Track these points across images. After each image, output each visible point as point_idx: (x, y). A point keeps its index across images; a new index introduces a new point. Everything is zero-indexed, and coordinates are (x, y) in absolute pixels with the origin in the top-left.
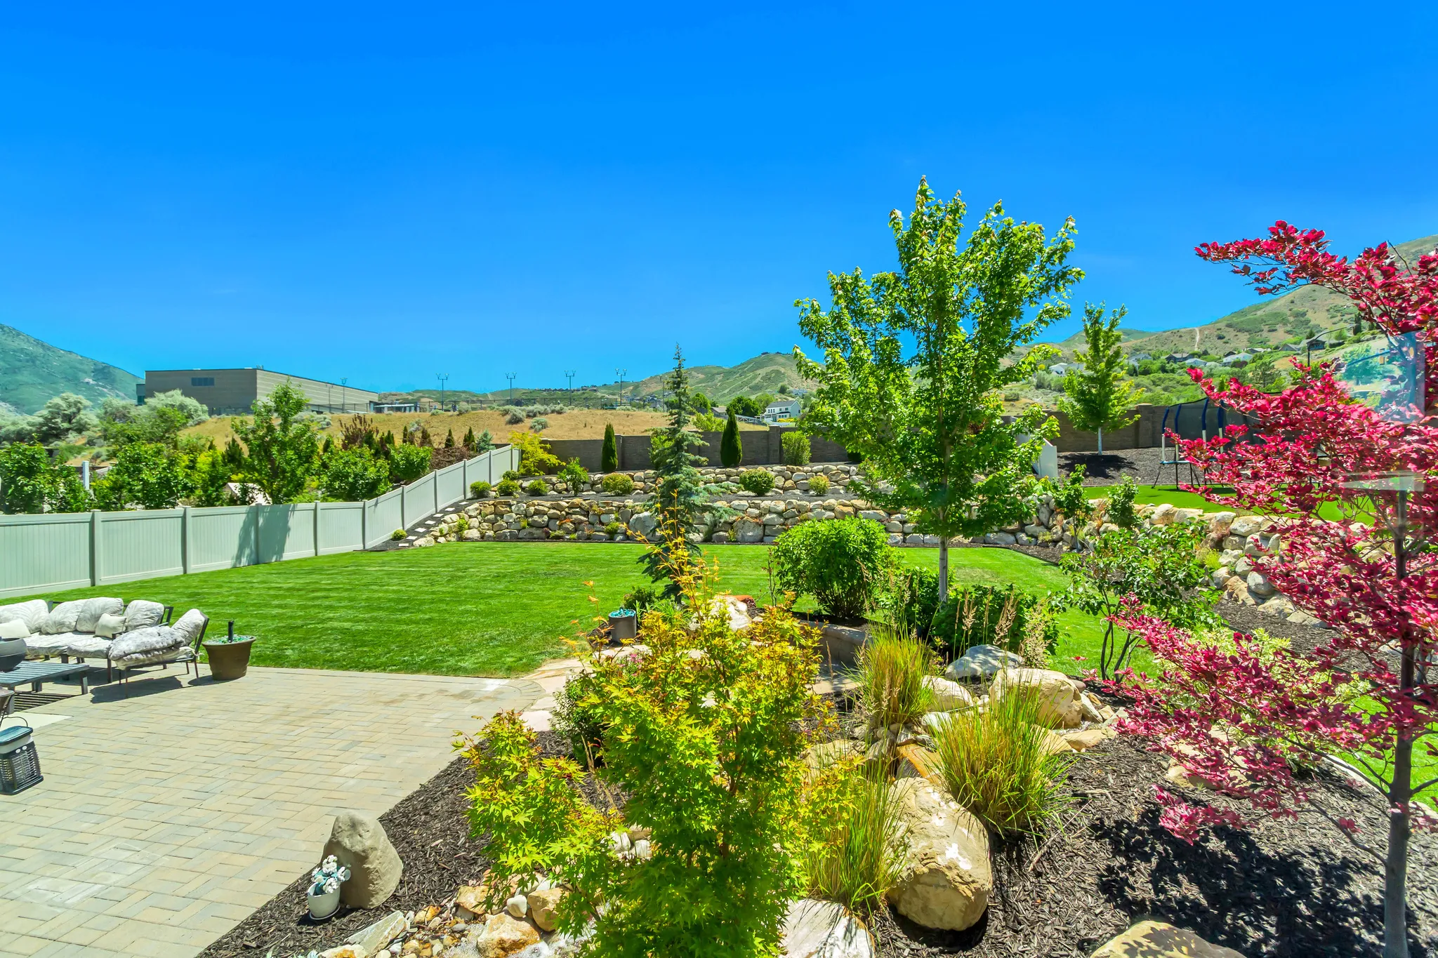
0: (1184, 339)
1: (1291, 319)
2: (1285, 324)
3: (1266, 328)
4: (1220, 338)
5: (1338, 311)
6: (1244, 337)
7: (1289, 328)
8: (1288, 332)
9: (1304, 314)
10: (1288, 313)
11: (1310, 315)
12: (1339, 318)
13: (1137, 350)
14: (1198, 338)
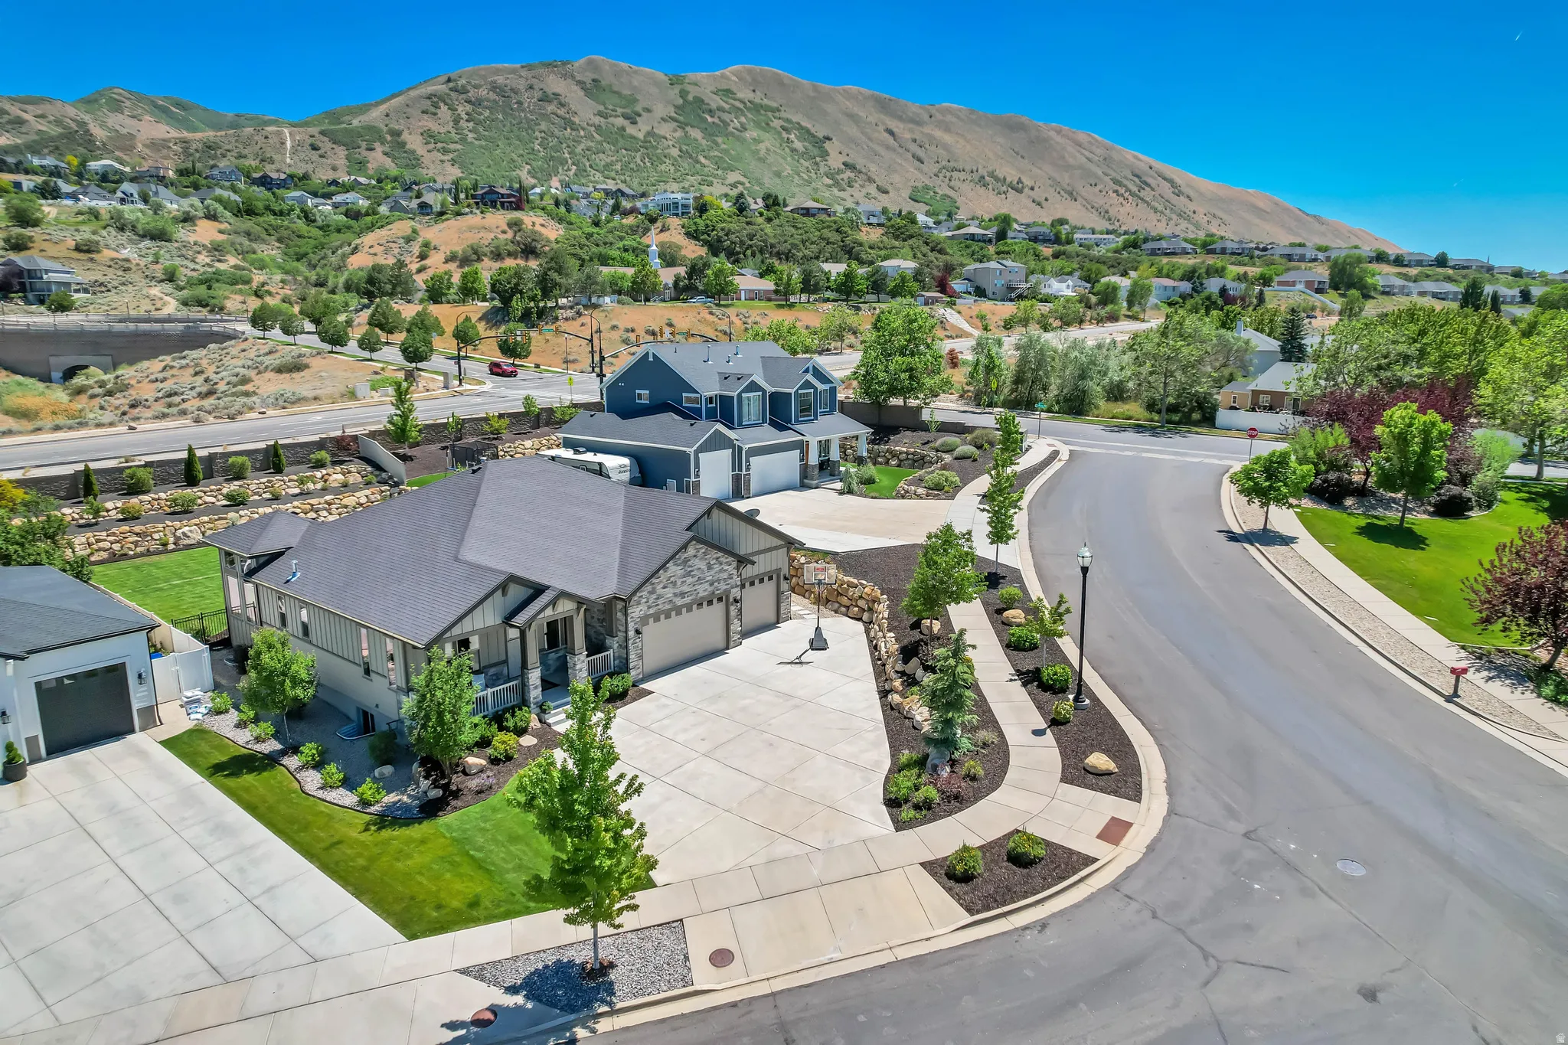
0: (271, 141)
1: (389, 138)
2: (382, 143)
3: (364, 144)
4: (314, 148)
5: (431, 136)
6: (341, 152)
7: (387, 148)
8: (386, 154)
9: (398, 134)
10: (385, 129)
11: (405, 136)
12: (433, 146)
13: (209, 147)
14: (289, 144)
